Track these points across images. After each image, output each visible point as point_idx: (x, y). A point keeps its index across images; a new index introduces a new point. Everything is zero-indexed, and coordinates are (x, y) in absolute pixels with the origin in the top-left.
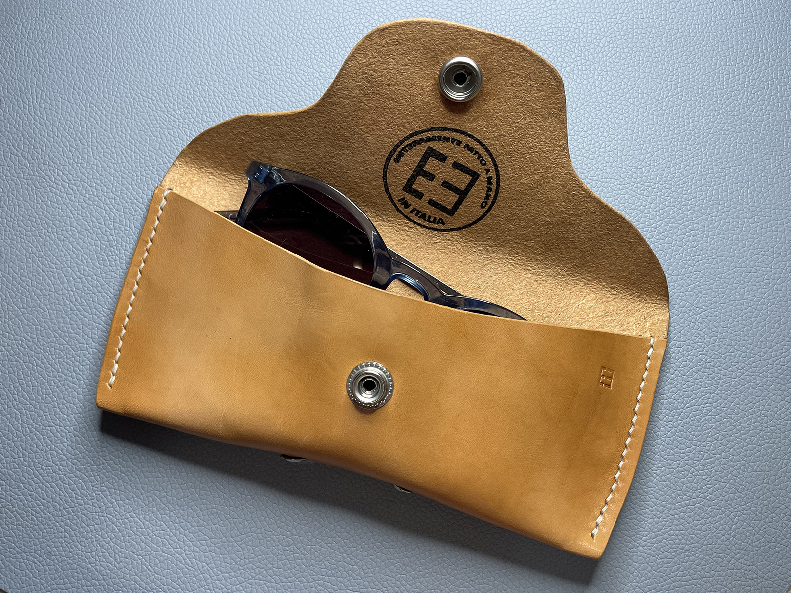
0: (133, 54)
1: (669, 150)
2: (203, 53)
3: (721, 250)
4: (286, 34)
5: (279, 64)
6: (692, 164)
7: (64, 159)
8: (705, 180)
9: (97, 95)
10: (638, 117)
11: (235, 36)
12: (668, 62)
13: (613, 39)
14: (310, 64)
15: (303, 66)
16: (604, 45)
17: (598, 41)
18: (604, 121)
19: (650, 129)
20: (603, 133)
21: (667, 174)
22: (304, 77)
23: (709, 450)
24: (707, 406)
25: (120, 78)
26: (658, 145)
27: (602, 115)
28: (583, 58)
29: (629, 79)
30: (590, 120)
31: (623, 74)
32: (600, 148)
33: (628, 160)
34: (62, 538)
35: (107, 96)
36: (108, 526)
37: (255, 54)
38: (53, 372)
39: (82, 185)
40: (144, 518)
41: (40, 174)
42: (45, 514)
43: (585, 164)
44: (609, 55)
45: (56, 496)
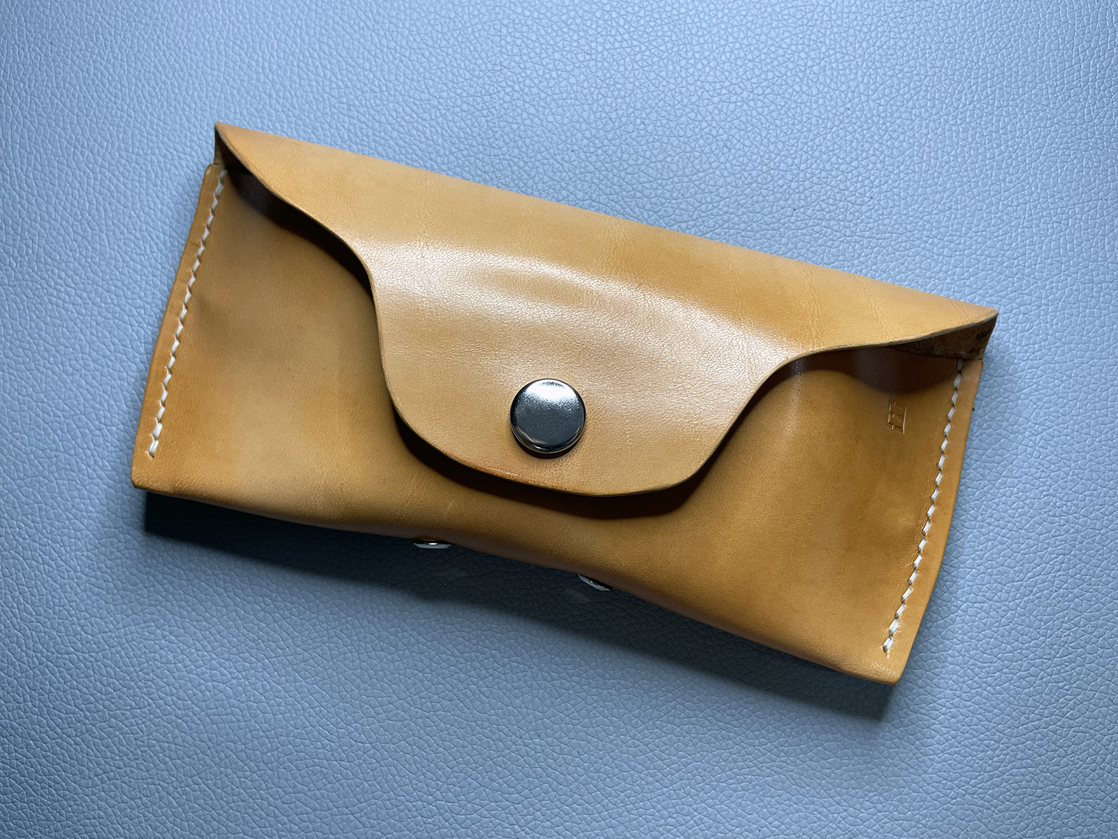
0: (160, 89)
1: (980, 184)
2: (262, 81)
3: (1068, 333)
4: (385, 44)
5: (378, 90)
6: (1015, 203)
7: (66, 253)
8: (1038, 226)
9: (110, 153)
10: (929, 136)
11: (309, 52)
12: (970, 49)
13: (882, 18)
14: (423, 87)
15: (413, 91)
16: (870, 29)
17: (860, 23)
18: (877, 146)
19: (948, 153)
20: (876, 164)
21: (978, 220)
22: (415, 108)
23: (1066, 643)
24: (1059, 575)
25: (142, 127)
26: (962, 177)
27: (872, 137)
28: (838, 50)
29: (911, 79)
30: (854, 145)
31: (901, 71)
32: (872, 188)
33: (917, 202)
34: (95, 818)
35: (124, 154)
36: (161, 798)
37: (339, 77)
38: (68, 571)
39: (96, 290)
40: (215, 784)
41: (33, 277)
42: (67, 784)
43: (851, 213)
44: (878, 44)
45: (83, 757)
